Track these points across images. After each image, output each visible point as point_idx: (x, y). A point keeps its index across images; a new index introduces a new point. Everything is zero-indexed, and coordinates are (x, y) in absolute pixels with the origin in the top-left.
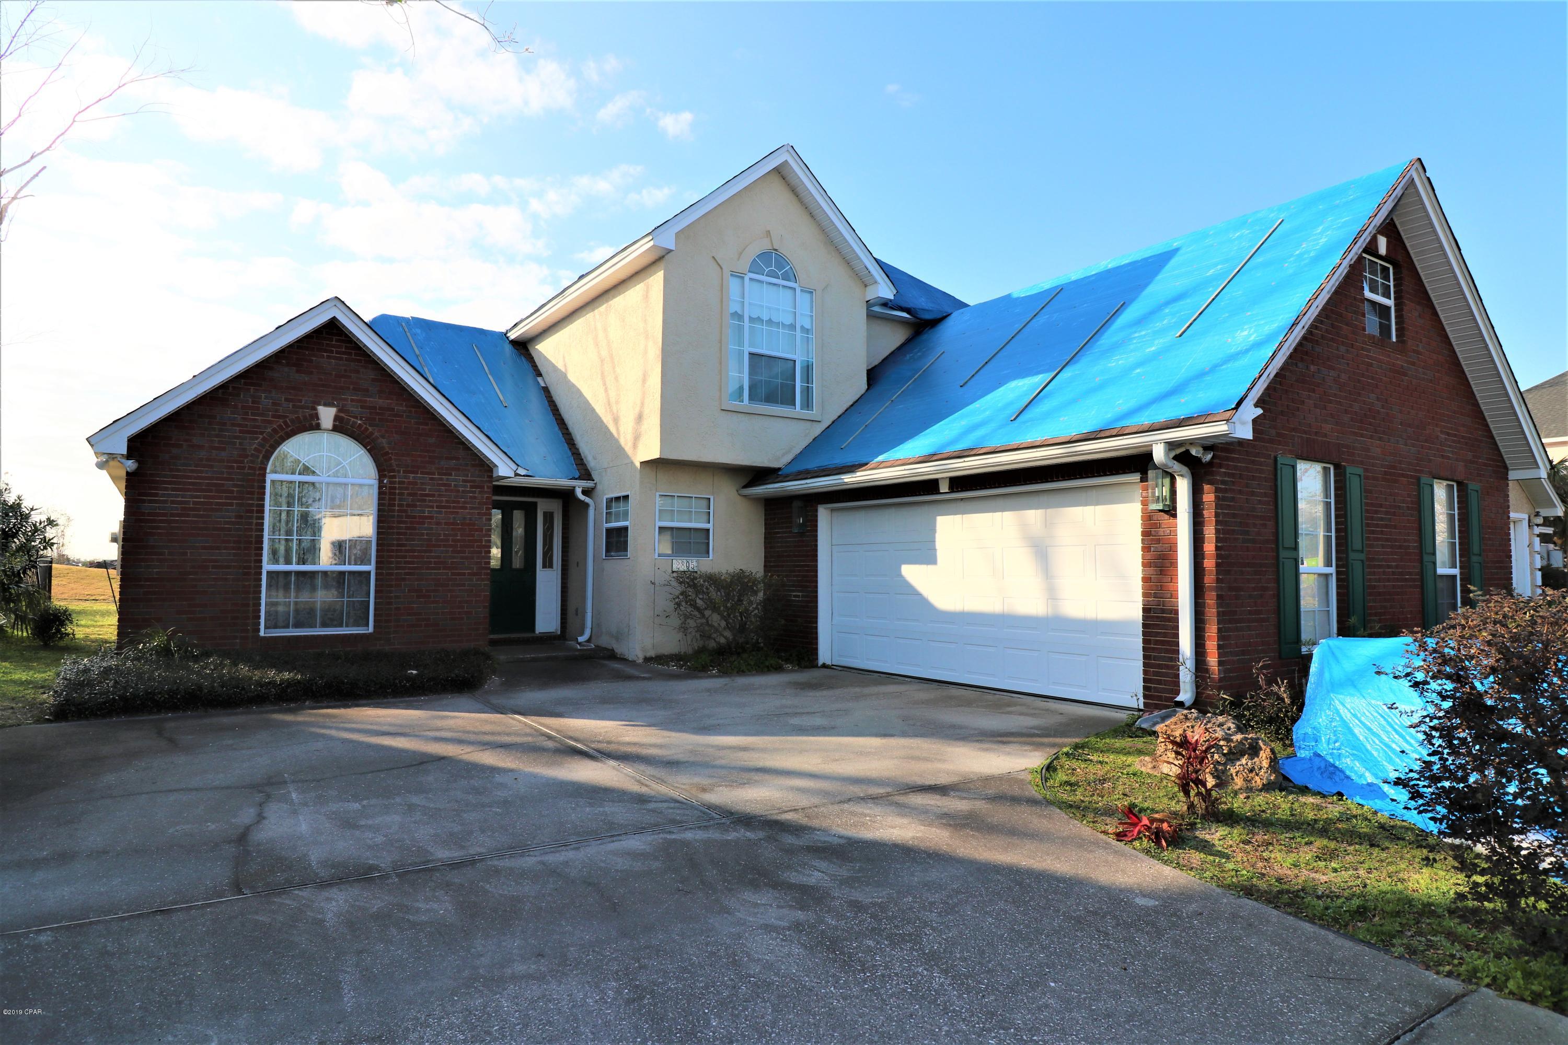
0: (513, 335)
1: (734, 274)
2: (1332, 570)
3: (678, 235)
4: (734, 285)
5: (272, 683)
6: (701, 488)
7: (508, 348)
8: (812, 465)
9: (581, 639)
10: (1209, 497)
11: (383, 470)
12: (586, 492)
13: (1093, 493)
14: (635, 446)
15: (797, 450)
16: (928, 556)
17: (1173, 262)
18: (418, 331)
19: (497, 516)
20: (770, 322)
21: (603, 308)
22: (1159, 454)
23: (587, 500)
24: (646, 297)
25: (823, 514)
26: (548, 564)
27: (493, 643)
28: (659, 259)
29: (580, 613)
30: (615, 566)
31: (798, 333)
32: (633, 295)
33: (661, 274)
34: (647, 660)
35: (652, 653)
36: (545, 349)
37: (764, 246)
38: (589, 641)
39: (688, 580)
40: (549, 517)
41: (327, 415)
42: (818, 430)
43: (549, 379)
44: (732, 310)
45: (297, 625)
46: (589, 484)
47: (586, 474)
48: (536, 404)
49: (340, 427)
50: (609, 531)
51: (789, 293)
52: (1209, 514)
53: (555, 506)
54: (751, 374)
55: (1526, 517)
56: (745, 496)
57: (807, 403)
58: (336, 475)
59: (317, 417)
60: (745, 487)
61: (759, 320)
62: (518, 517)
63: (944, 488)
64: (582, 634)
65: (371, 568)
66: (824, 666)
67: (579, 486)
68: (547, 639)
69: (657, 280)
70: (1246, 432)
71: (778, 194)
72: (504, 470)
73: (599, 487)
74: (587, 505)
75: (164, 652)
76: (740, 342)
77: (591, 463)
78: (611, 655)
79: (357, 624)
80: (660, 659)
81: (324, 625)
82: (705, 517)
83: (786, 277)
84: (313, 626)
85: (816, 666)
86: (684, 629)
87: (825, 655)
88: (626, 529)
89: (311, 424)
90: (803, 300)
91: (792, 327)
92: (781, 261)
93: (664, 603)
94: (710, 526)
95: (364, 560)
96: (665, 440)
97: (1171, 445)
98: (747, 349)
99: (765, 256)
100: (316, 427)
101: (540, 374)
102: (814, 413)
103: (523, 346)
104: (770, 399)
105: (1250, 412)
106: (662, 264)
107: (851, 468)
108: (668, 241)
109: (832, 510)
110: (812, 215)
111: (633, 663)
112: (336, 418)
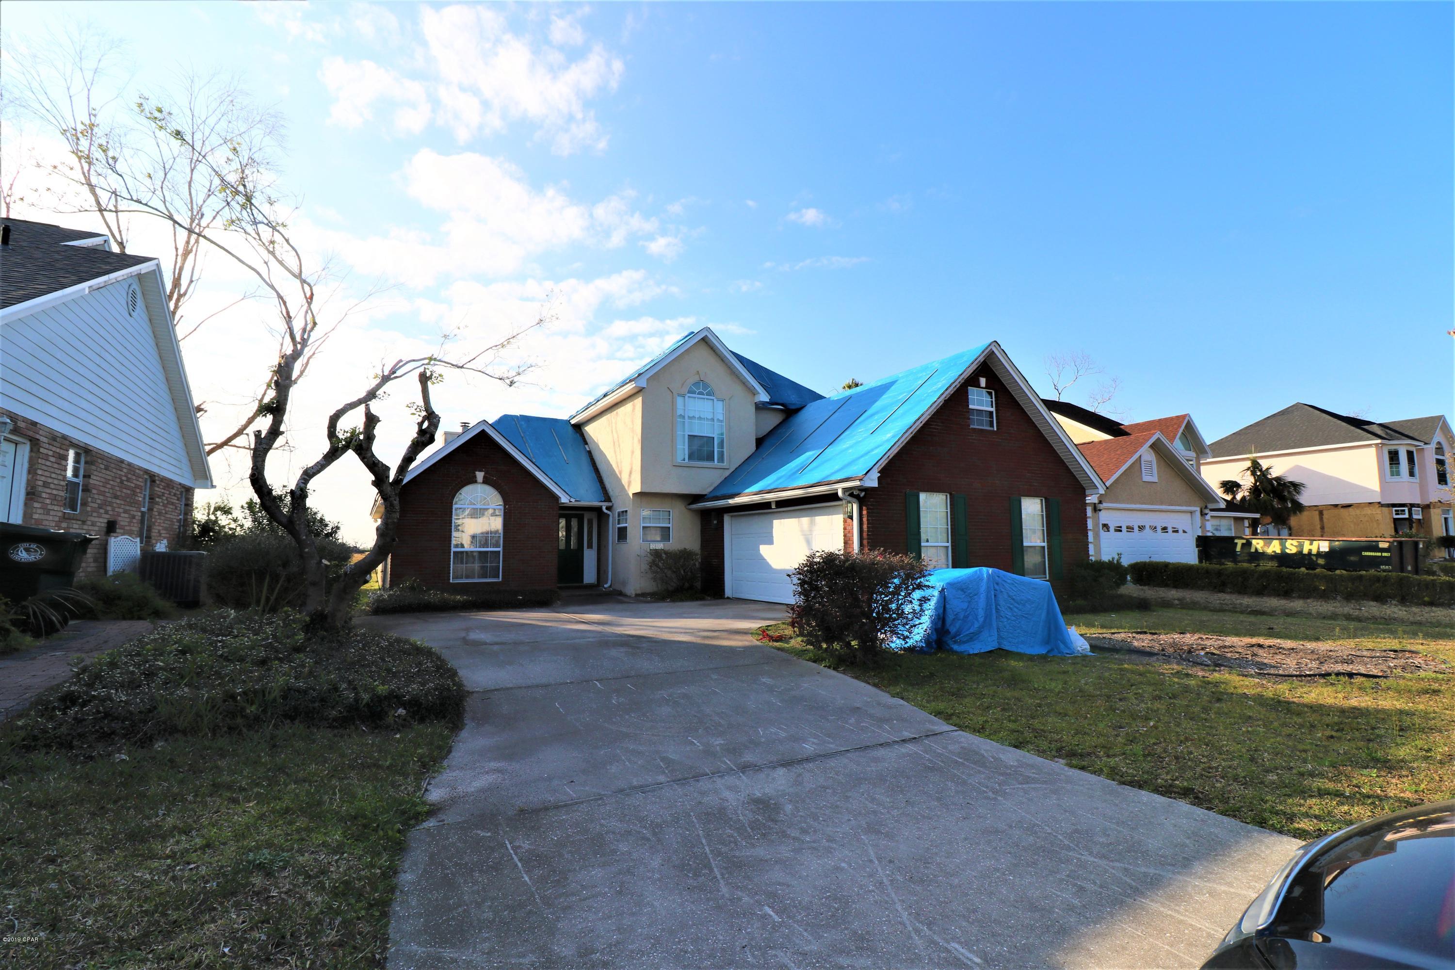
0: (573, 422)
1: (679, 395)
2: (949, 544)
3: (648, 380)
4: (680, 400)
5: (459, 601)
6: (666, 506)
7: (570, 429)
8: (719, 493)
9: (606, 586)
10: (865, 512)
11: (506, 501)
12: (608, 508)
13: (831, 509)
14: (629, 486)
15: (716, 485)
16: (770, 541)
17: (893, 387)
18: (523, 423)
19: (563, 522)
20: (700, 418)
21: (615, 412)
22: (840, 494)
23: (608, 512)
24: (634, 409)
25: (727, 519)
26: (590, 546)
27: (560, 588)
28: (639, 391)
29: (606, 572)
30: (623, 547)
31: (716, 423)
32: (628, 408)
33: (640, 398)
34: (637, 595)
35: (639, 592)
36: (589, 429)
37: (697, 378)
38: (610, 586)
39: (656, 553)
40: (590, 522)
41: (480, 476)
42: (727, 473)
43: (591, 446)
44: (678, 414)
45: (467, 577)
46: (609, 504)
47: (607, 498)
48: (585, 461)
49: (486, 481)
50: (619, 529)
51: (710, 402)
52: (865, 519)
53: (594, 516)
54: (689, 446)
55: (1198, 509)
56: (690, 509)
57: (721, 459)
58: (484, 504)
59: (475, 477)
60: (690, 504)
61: (694, 417)
62: (574, 523)
63: (773, 506)
64: (606, 583)
65: (500, 549)
66: (728, 598)
67: (604, 505)
68: (590, 586)
69: (638, 402)
70: (875, 484)
71: (704, 352)
72: (564, 499)
73: (615, 506)
74: (609, 515)
75: (412, 588)
76: (684, 431)
77: (611, 493)
78: (621, 593)
79: (494, 577)
80: (643, 595)
81: (479, 577)
82: (667, 521)
83: (708, 394)
84: (473, 577)
85: (724, 598)
86: (654, 579)
87: (728, 592)
88: (626, 528)
89: (473, 481)
90: (719, 406)
91: (713, 420)
92: (706, 386)
93: (645, 566)
94: (670, 525)
95: (497, 546)
96: (643, 482)
97: (845, 490)
98: (687, 433)
99: (696, 384)
100: (475, 482)
101: (587, 444)
102: (725, 464)
103: (578, 428)
104: (700, 459)
105: (875, 475)
106: (641, 394)
107: (732, 496)
108: (643, 383)
109: (732, 516)
110: (722, 360)
111: (630, 597)
112: (484, 477)
